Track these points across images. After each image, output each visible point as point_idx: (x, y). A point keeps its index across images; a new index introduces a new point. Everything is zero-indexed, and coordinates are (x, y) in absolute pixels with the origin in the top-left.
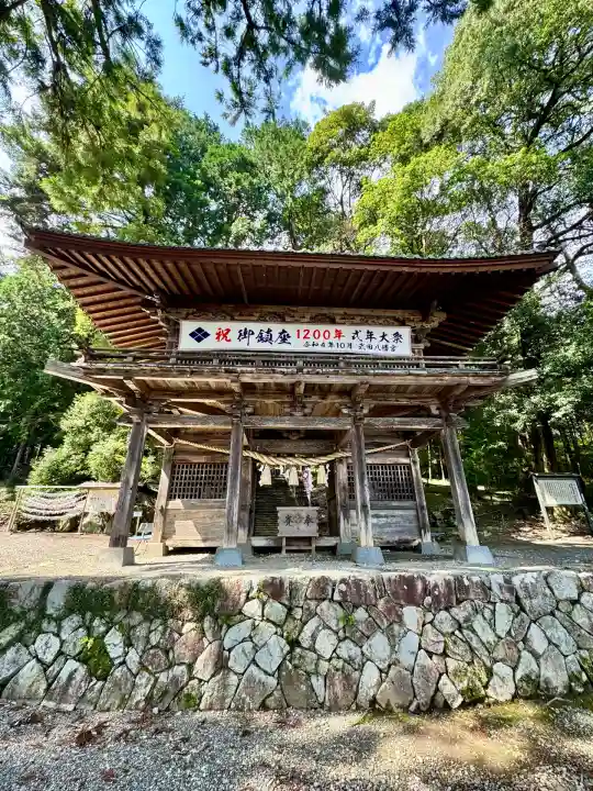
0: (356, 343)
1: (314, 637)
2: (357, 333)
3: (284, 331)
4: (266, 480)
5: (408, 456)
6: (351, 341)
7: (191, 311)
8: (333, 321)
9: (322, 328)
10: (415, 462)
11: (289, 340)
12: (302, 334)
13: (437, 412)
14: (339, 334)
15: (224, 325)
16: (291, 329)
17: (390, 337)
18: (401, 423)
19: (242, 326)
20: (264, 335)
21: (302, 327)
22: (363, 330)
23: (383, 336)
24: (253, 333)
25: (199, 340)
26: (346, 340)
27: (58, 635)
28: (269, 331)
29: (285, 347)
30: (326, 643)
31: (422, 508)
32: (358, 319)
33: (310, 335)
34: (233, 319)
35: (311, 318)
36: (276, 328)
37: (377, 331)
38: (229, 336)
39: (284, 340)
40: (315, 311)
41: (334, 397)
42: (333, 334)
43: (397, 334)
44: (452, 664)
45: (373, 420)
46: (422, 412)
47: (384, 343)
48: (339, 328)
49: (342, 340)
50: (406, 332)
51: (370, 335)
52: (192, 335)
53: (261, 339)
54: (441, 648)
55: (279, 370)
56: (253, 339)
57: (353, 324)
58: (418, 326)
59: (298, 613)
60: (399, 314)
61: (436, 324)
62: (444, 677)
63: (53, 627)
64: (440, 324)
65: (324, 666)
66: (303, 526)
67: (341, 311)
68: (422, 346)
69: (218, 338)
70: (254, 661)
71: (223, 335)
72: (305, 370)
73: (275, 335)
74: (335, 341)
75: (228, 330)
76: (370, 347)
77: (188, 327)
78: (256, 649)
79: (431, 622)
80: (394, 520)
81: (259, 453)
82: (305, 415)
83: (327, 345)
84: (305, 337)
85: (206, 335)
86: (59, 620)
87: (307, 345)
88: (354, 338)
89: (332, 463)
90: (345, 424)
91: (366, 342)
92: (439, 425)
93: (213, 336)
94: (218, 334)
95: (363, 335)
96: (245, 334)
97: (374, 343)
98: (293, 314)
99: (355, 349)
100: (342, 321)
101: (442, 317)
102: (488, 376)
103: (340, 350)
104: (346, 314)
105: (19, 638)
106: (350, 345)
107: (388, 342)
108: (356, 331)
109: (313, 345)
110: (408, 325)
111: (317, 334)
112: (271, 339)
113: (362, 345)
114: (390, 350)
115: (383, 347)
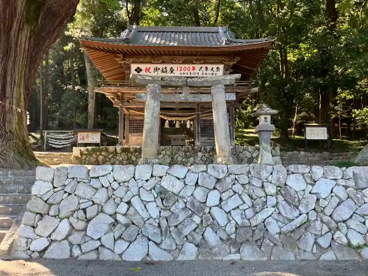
0: (200, 72)
3: (172, 68)
4: (167, 125)
7: (134, 59)
8: (192, 63)
9: (187, 66)
11: (174, 72)
12: (179, 69)
14: (194, 69)
15: (148, 66)
16: (175, 66)
17: (215, 69)
19: (155, 66)
20: (164, 69)
21: (179, 66)
22: (204, 66)
23: (212, 69)
24: (160, 69)
25: (138, 72)
26: (197, 71)
27: (121, 156)
28: (166, 68)
29: (172, 74)
32: (202, 61)
33: (182, 69)
34: (151, 63)
35: (183, 61)
36: (169, 66)
37: (210, 66)
38: (150, 70)
39: (172, 72)
40: (184, 58)
42: (191, 69)
43: (218, 68)
47: (212, 72)
48: (194, 66)
49: (195, 71)
50: (221, 67)
51: (207, 68)
52: (136, 70)
53: (163, 71)
56: (160, 72)
57: (200, 64)
60: (221, 58)
61: (235, 62)
64: (237, 62)
67: (195, 58)
68: (228, 72)
69: (146, 72)
71: (148, 70)
73: (168, 70)
74: (192, 72)
75: (150, 68)
76: (206, 74)
77: (134, 67)
79: (204, 156)
81: (164, 115)
83: (189, 73)
85: (141, 70)
87: (181, 74)
88: (200, 70)
91: (205, 72)
93: (144, 70)
94: (146, 70)
95: (204, 69)
96: (156, 69)
97: (208, 72)
98: (175, 59)
99: (200, 75)
100: (196, 62)
101: (238, 59)
102: (243, 89)
103: (194, 76)
104: (197, 59)
105: (113, 157)
106: (198, 74)
107: (214, 71)
108: (201, 67)
109: (183, 74)
110: (223, 64)
111: (185, 69)
112: (167, 72)
113: (203, 73)
114: (214, 75)
115: (212, 74)
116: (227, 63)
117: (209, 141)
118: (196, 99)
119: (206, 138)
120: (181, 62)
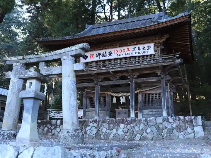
0: (134, 52)
1: (102, 129)
3: (110, 52)
9: (122, 48)
10: (167, 92)
11: (112, 55)
12: (116, 52)
13: (160, 74)
14: (128, 50)
16: (112, 50)
17: (146, 48)
18: (146, 80)
19: (97, 52)
20: (104, 54)
21: (116, 49)
22: (137, 46)
23: (144, 48)
24: (101, 54)
25: (85, 59)
27: (59, 128)
28: (106, 52)
29: (111, 57)
30: (104, 130)
33: (119, 52)
34: (95, 50)
36: (108, 51)
37: (141, 46)
38: (93, 56)
39: (110, 55)
42: (126, 50)
43: (149, 47)
44: (128, 134)
45: (137, 80)
47: (144, 50)
48: (128, 47)
49: (129, 52)
50: (152, 45)
51: (139, 48)
52: (84, 57)
53: (103, 56)
54: (127, 131)
56: (101, 56)
57: (133, 45)
59: (100, 125)
61: (164, 40)
62: (126, 136)
63: (59, 127)
64: (166, 39)
65: (103, 134)
66: (123, 115)
68: (159, 49)
69: (90, 58)
70: (91, 133)
71: (92, 56)
73: (107, 54)
74: (127, 53)
75: (93, 54)
76: (139, 53)
78: (91, 131)
79: (126, 127)
82: (117, 80)
83: (124, 54)
84: (117, 53)
85: (87, 57)
86: (59, 126)
88: (133, 50)
90: (128, 82)
91: (138, 51)
92: (159, 79)
93: (89, 57)
94: (91, 56)
95: (136, 49)
96: (98, 55)
97: (140, 51)
98: (113, 45)
99: (134, 55)
100: (130, 44)
101: (167, 36)
105: (54, 128)
106: (132, 53)
107: (145, 50)
108: (134, 48)
109: (119, 55)
110: (153, 42)
111: (121, 51)
112: (106, 55)
113: (136, 53)
114: (146, 53)
115: (144, 52)
116: (157, 41)
117: (151, 113)
118: (48, 72)
120: (118, 46)
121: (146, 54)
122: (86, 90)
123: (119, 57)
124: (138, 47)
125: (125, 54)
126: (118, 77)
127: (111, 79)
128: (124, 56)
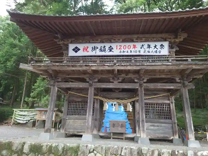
0: (142, 50)
2: (143, 46)
3: (111, 47)
5: (169, 100)
6: (140, 49)
7: (73, 39)
8: (132, 41)
9: (127, 44)
10: (172, 103)
11: (113, 50)
12: (118, 47)
13: (179, 81)
14: (135, 47)
15: (86, 45)
16: (114, 45)
17: (158, 47)
18: (161, 86)
19: (93, 45)
20: (102, 48)
21: (118, 44)
23: (155, 47)
24: (98, 48)
25: (76, 52)
28: (104, 47)
29: (111, 53)
31: (175, 123)
33: (122, 48)
34: (89, 42)
35: (122, 40)
36: (107, 45)
37: (152, 44)
38: (88, 50)
39: (111, 51)
40: (124, 37)
41: (131, 74)
42: (132, 46)
43: (162, 45)
45: (148, 85)
46: (173, 81)
48: (135, 44)
49: (136, 49)
50: (166, 44)
52: (74, 50)
53: (101, 50)
55: (106, 64)
56: (97, 50)
57: (141, 42)
58: (173, 40)
60: (164, 35)
61: (182, 39)
64: (184, 39)
66: (120, 129)
67: (136, 36)
68: (174, 50)
69: (84, 51)
71: (85, 49)
72: (117, 64)
73: (107, 48)
74: (133, 50)
75: (88, 47)
76: (149, 52)
77: (72, 46)
80: (161, 128)
81: (103, 97)
82: (119, 82)
83: (129, 51)
84: (120, 49)
85: (79, 49)
87: (121, 52)
88: (141, 48)
89: (134, 102)
90: (136, 86)
91: (147, 50)
92: (179, 87)
93: (82, 50)
94: (84, 49)
95: (146, 46)
96: (94, 49)
97: (151, 50)
98: (115, 39)
99: (142, 53)
100: (136, 40)
102: (202, 65)
103: (135, 54)
104: (138, 37)
106: (140, 51)
107: (157, 49)
108: (143, 45)
109: (123, 52)
110: (167, 41)
111: (125, 47)
112: (105, 50)
113: (145, 51)
114: (158, 52)
115: (155, 52)
117: (152, 128)
119: (150, 124)
121: (158, 54)
122: (69, 92)
123: (122, 54)
124: (148, 45)
125: (131, 51)
126: (121, 79)
127: (111, 80)
128: (129, 54)
